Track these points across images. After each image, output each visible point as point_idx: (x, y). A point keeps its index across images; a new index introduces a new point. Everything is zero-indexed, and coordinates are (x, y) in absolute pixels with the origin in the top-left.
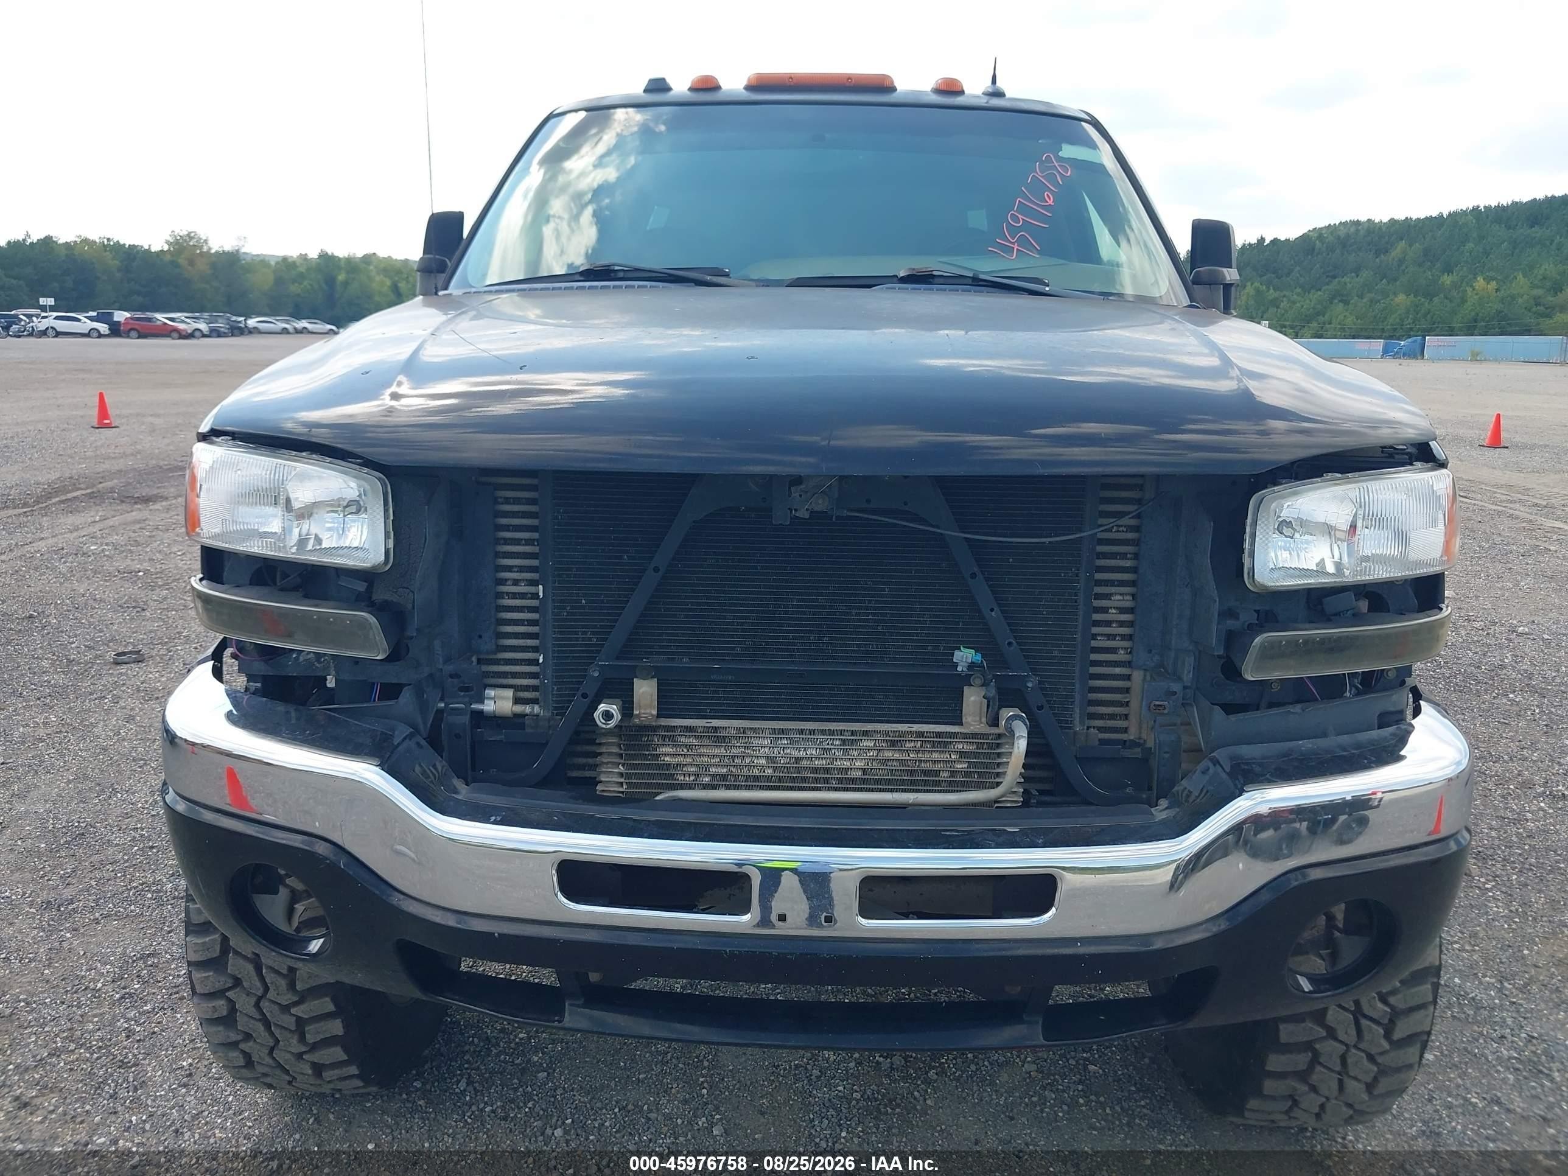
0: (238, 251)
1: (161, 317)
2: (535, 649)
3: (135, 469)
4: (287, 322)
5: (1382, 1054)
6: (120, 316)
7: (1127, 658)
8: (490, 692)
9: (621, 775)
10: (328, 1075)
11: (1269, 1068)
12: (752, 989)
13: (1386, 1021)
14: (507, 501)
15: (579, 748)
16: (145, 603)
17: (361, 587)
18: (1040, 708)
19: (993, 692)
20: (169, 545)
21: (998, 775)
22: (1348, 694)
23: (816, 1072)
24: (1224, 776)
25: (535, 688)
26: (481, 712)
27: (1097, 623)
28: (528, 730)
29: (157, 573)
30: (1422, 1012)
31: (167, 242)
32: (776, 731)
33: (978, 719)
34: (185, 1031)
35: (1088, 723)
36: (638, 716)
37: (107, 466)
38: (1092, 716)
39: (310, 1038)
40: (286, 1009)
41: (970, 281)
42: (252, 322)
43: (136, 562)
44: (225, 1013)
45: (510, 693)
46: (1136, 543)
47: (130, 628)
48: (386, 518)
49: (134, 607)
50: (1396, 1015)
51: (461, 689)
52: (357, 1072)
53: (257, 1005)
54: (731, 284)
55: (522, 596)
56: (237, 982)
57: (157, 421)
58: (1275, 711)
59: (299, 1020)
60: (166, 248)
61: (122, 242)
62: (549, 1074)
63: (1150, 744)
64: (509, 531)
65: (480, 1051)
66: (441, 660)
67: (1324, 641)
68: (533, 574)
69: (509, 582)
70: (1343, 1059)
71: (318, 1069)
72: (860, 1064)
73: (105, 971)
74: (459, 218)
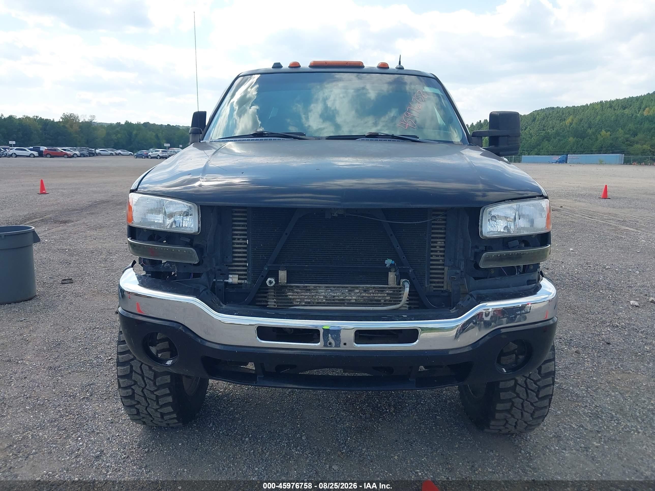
0: (91, 121)
1: (60, 149)
2: (245, 262)
3: (58, 210)
4: (112, 150)
5: (535, 402)
6: (43, 148)
7: (443, 263)
8: (231, 276)
9: (275, 302)
10: (166, 417)
11: (497, 408)
12: (315, 393)
13: (536, 391)
14: (236, 212)
15: (260, 295)
16: (70, 261)
17: (188, 240)
18: (414, 279)
19: (398, 274)
20: (77, 239)
21: (400, 298)
22: (517, 274)
23: (338, 419)
24: (475, 300)
25: (245, 275)
26: (228, 282)
27: (432, 251)
28: (243, 288)
29: (73, 250)
30: (549, 388)
31: (62, 118)
32: (326, 287)
33: (393, 283)
34: (108, 409)
35: (430, 285)
36: (280, 283)
37: (46, 209)
38: (432, 282)
39: (161, 403)
40: (152, 392)
41: (391, 137)
42: (98, 151)
43: (64, 246)
44: (131, 394)
45: (237, 276)
46: (445, 224)
47: (66, 270)
48: (199, 217)
49: (66, 263)
50: (540, 389)
51: (222, 274)
52: (176, 417)
53: (142, 391)
54: (307, 138)
55: (241, 244)
56: (135, 383)
57: (64, 191)
58: (491, 279)
59: (157, 396)
60: (61, 120)
61: (42, 118)
62: (242, 421)
63: (451, 291)
64: (236, 222)
65: (217, 414)
66: (215, 264)
67: (508, 255)
68: (244, 236)
69: (236, 239)
70: (522, 404)
71: (162, 415)
72: (354, 417)
73: (76, 390)
74: (204, 114)
